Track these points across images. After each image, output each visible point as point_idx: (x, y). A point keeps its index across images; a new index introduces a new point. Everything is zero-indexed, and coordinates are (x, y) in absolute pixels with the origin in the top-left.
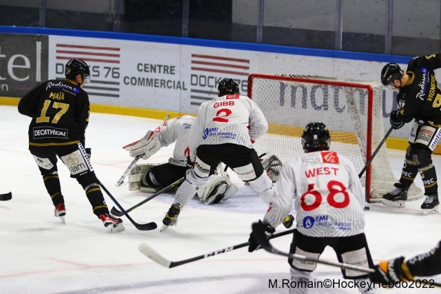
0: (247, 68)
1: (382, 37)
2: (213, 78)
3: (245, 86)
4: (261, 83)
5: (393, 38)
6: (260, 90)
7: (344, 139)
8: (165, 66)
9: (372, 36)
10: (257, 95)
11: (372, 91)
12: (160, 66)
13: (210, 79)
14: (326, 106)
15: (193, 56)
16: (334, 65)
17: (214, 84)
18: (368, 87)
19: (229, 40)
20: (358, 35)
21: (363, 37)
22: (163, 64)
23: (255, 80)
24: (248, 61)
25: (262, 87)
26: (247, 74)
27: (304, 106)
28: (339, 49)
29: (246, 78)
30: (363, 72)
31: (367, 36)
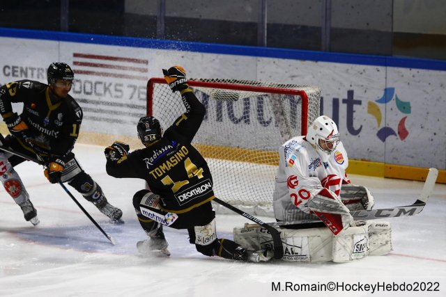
0: (146, 71)
1: (318, 30)
2: (100, 83)
3: (142, 93)
4: (164, 89)
5: (332, 30)
6: (163, 97)
7: (270, 161)
8: (39, 69)
9: (304, 27)
10: (159, 104)
11: (307, 97)
12: (32, 69)
13: (98, 86)
14: (246, 118)
15: (76, 55)
16: (257, 65)
17: (103, 92)
18: (302, 94)
19: (121, 34)
20: (286, 27)
21: (294, 29)
22: (36, 66)
23: (156, 85)
24: (146, 62)
25: (165, 94)
26: (144, 78)
27: (219, 118)
28: (262, 45)
29: (145, 83)
30: (295, 73)
31: (299, 28)
